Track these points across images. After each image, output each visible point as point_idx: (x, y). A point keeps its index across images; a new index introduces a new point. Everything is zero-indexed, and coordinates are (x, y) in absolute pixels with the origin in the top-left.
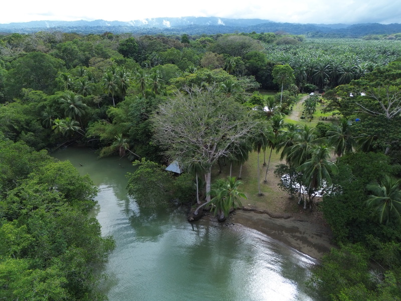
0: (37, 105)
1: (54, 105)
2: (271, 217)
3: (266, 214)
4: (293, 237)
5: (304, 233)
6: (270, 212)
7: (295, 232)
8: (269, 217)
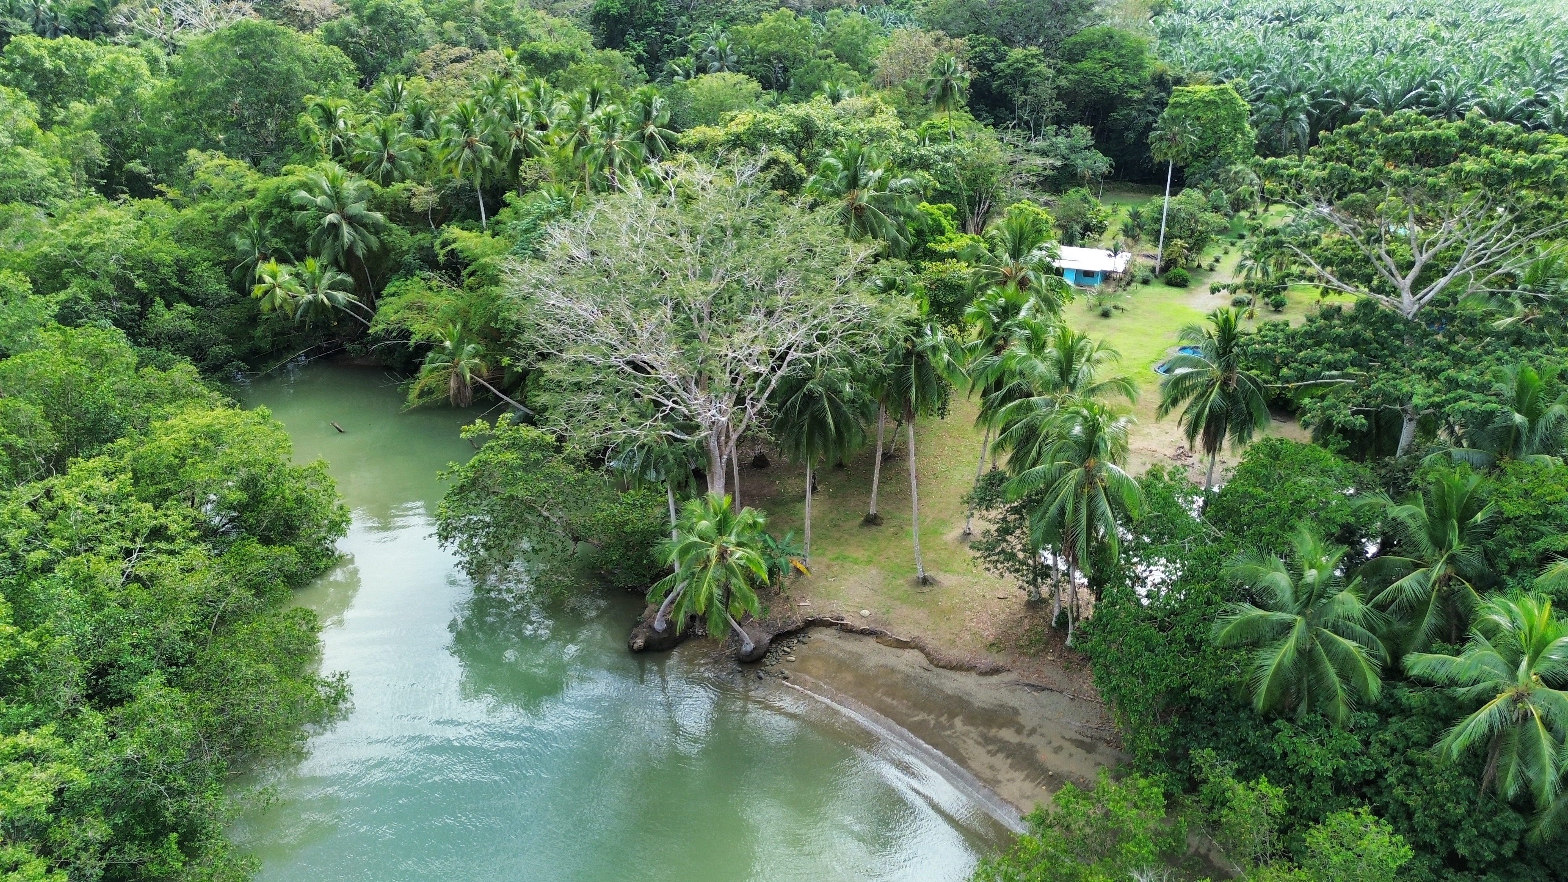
0: (223, 209)
1: (275, 211)
2: (931, 662)
3: (915, 653)
4: (987, 740)
5: (1033, 731)
6: (931, 643)
7: (1001, 726)
8: (925, 663)
